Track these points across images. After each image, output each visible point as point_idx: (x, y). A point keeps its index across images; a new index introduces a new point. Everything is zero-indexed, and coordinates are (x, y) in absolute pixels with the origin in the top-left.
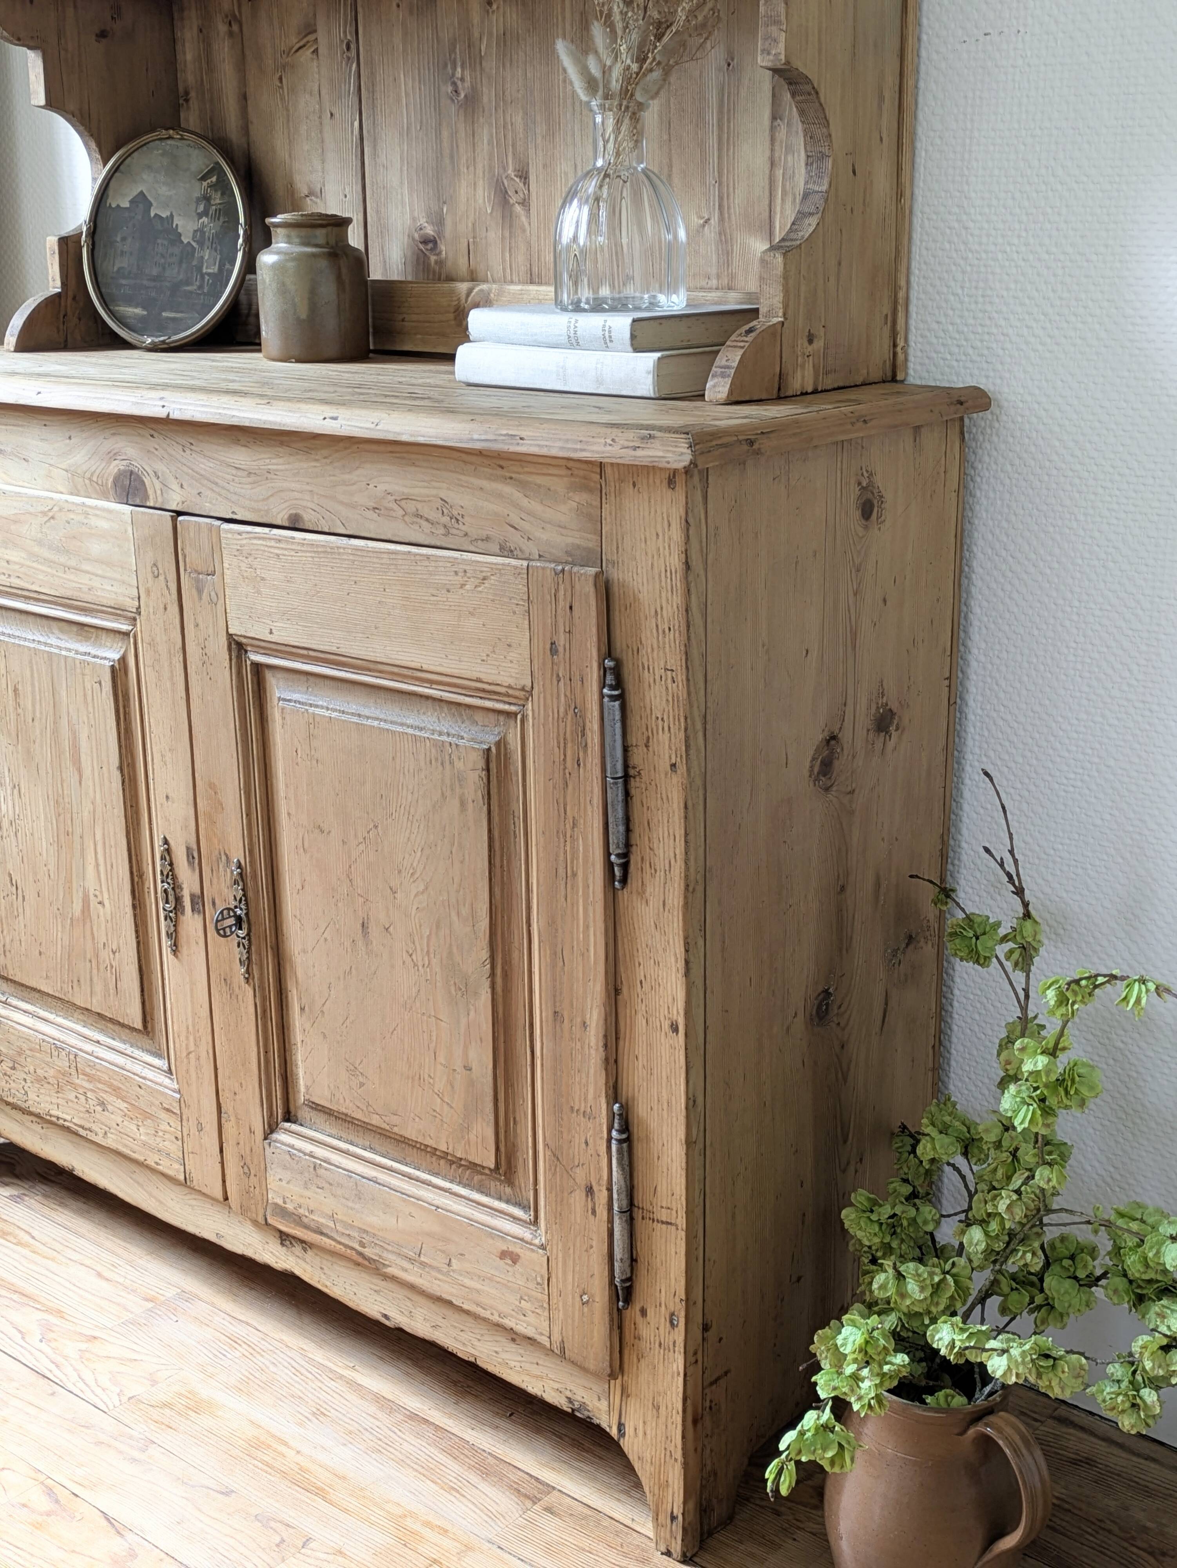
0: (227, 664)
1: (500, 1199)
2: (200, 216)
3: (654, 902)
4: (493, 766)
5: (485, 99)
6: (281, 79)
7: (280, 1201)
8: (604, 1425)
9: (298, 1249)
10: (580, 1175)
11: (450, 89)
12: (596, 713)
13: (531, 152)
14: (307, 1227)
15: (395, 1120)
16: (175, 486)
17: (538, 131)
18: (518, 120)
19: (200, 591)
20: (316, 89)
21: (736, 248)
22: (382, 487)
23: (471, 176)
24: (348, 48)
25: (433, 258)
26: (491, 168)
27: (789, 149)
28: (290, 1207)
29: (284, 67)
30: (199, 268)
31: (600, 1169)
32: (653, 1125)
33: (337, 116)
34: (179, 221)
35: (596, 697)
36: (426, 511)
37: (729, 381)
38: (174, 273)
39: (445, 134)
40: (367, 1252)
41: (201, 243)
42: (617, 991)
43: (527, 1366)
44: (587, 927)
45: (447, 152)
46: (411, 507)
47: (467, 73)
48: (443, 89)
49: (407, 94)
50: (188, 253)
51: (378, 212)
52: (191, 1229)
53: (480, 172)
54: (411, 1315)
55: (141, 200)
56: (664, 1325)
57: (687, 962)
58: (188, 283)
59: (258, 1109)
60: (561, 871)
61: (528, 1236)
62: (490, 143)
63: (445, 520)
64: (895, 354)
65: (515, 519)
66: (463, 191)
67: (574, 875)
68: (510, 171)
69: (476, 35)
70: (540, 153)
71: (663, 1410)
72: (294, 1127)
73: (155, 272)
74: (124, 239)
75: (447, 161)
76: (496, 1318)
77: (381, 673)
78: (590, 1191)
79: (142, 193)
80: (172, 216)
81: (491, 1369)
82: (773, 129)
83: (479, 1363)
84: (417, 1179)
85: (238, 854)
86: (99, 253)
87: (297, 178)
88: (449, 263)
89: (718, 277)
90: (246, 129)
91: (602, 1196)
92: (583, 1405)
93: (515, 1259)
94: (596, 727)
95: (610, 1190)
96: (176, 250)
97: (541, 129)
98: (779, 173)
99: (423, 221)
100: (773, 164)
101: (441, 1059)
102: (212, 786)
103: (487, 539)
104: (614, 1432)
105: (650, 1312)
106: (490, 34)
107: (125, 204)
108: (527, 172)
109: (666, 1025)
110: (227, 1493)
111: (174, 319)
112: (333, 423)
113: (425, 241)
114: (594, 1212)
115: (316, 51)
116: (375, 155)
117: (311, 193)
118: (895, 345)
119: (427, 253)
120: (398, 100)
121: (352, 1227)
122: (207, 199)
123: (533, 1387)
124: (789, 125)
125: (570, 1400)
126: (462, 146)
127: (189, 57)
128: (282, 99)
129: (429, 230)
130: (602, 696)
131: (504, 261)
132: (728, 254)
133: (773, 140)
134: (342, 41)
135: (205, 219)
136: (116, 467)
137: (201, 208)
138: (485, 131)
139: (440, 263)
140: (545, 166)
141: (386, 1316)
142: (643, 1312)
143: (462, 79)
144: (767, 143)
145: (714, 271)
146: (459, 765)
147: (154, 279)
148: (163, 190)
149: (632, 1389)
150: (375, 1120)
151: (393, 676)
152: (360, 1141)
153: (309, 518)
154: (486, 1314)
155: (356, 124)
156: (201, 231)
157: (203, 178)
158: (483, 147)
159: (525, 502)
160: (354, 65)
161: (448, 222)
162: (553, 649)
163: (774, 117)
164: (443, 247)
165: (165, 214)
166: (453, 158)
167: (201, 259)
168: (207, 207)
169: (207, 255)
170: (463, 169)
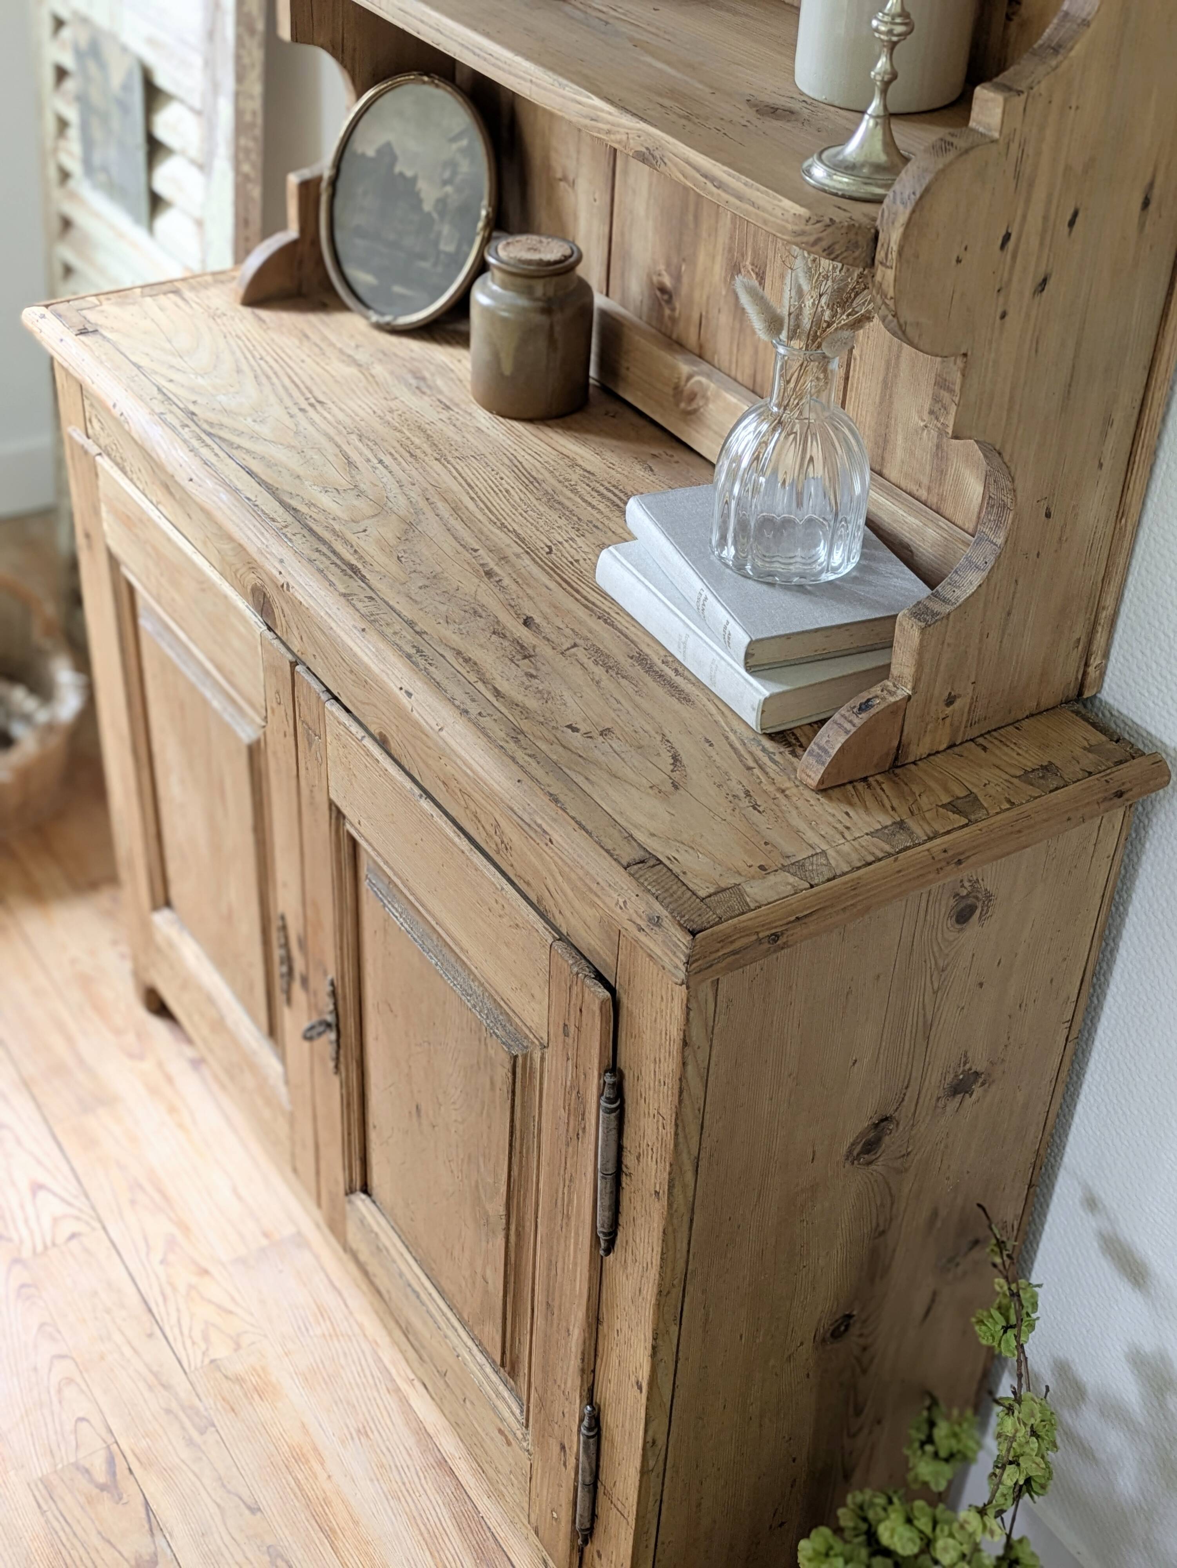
0: (328, 817)
1: (502, 1383)
2: (445, 183)
3: (633, 1281)
4: (519, 1070)
10: (557, 1431)
12: (595, 1110)
13: (771, 254)
16: (297, 634)
19: (310, 744)
21: (951, 471)
23: (711, 247)
25: (667, 312)
26: (731, 250)
30: (436, 243)
31: (572, 1439)
32: (618, 1439)
34: (422, 185)
35: (594, 1098)
36: (482, 818)
37: (824, 768)
38: (410, 244)
41: (442, 213)
42: (598, 1321)
44: (575, 1263)
46: (471, 806)
50: (426, 224)
51: (622, 234)
53: (720, 247)
55: (387, 153)
57: (654, 1348)
58: (423, 257)
59: (342, 1167)
60: (560, 1204)
61: (519, 1433)
63: (498, 840)
64: (1085, 674)
65: (552, 884)
66: (702, 258)
67: (569, 1217)
72: (368, 1201)
73: (392, 237)
74: (364, 193)
75: (690, 217)
78: (563, 1448)
79: (388, 145)
80: (416, 177)
85: (332, 974)
86: (339, 202)
87: (553, 156)
88: (682, 324)
89: (929, 490)
91: (571, 1459)
93: (508, 1442)
95: (577, 1462)
99: (662, 267)
101: (467, 1255)
102: (315, 906)
103: (529, 884)
105: (604, 1559)
107: (371, 153)
108: (764, 273)
109: (633, 1379)
110: (254, 1509)
111: (403, 297)
112: (407, 700)
113: (663, 290)
114: (564, 1466)
118: (1087, 665)
119: (663, 303)
122: (454, 164)
129: (667, 281)
130: (599, 1101)
131: (731, 353)
132: (942, 473)
135: (449, 189)
136: (253, 579)
137: (447, 174)
139: (674, 320)
142: (599, 1555)
145: (925, 481)
148: (412, 144)
153: (395, 747)
154: (487, 1461)
156: (444, 200)
157: (454, 139)
159: (560, 878)
161: (685, 280)
162: (566, 1030)
164: (677, 305)
165: (409, 173)
166: (696, 218)
167: (439, 234)
168: (454, 173)
169: (446, 229)
170: (704, 234)
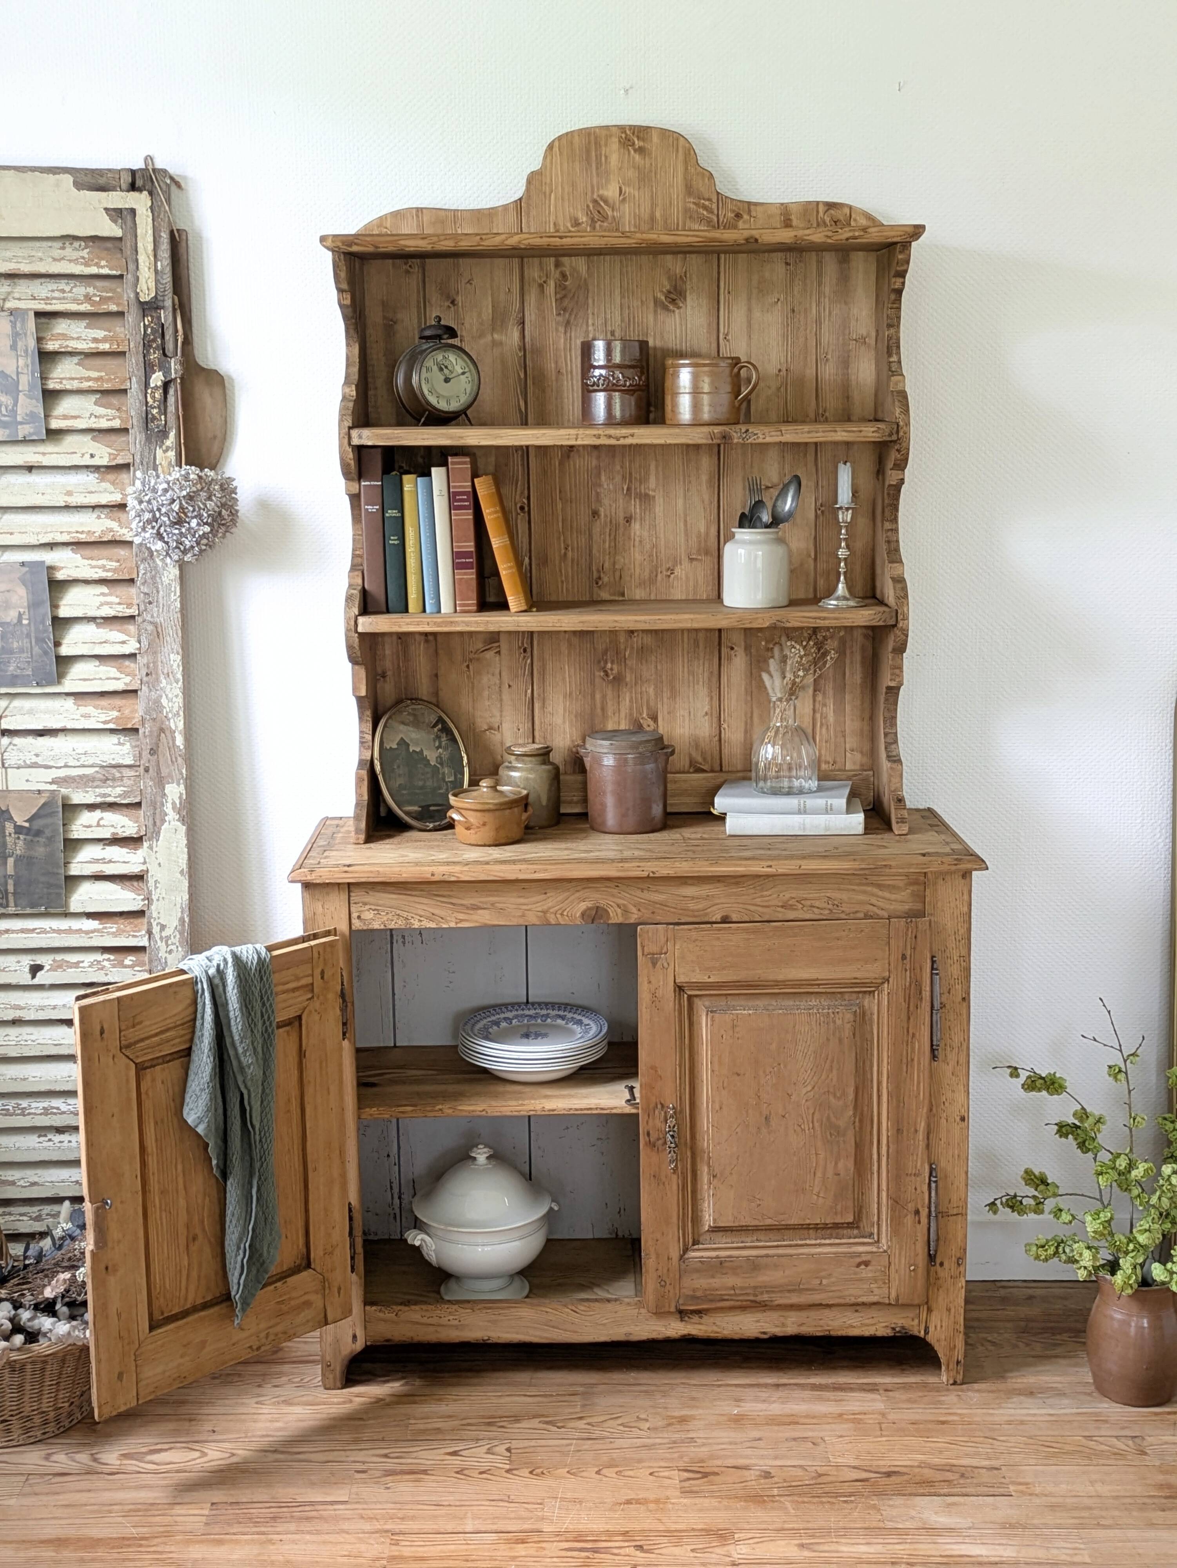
0: (672, 999)
1: (850, 1238)
2: (438, 748)
3: (952, 1063)
5: (628, 679)
6: (468, 667)
7: (691, 1293)
8: (916, 1333)
9: (696, 1318)
10: (911, 1207)
11: (602, 674)
12: (928, 982)
13: (659, 706)
14: (711, 1301)
15: (782, 1217)
16: (634, 910)
17: (665, 695)
18: (651, 691)
19: (655, 964)
20: (497, 671)
22: (788, 896)
23: (616, 719)
24: (525, 651)
26: (631, 714)
27: (825, 705)
28: (699, 1294)
29: (471, 660)
30: (444, 779)
31: (923, 1200)
33: (514, 687)
34: (426, 753)
35: (929, 975)
36: (817, 904)
38: (429, 783)
39: (598, 696)
40: (759, 1298)
41: (441, 764)
43: (867, 1321)
44: (919, 1083)
45: (598, 705)
46: (808, 903)
47: (615, 667)
48: (597, 673)
49: (570, 676)
50: (435, 770)
52: (602, 1339)
53: (623, 715)
54: (783, 1325)
55: (403, 743)
56: (954, 1266)
58: (440, 788)
59: (676, 1244)
60: (904, 1060)
61: (875, 1250)
62: (631, 701)
63: (830, 906)
65: (874, 900)
67: (912, 1060)
68: (645, 715)
69: (622, 647)
70: (665, 706)
71: (953, 1311)
72: (701, 1246)
73: (421, 783)
74: (399, 767)
75: (599, 711)
76: (853, 1300)
77: (786, 986)
78: (917, 1212)
79: (402, 738)
80: (422, 750)
81: (840, 1333)
82: (814, 696)
83: (833, 1333)
84: (797, 1245)
87: (478, 720)
90: (436, 694)
91: (924, 1213)
92: (903, 1328)
93: (866, 1264)
94: (928, 989)
95: (929, 1208)
96: (428, 770)
97: (666, 694)
98: (818, 716)
99: (579, 742)
100: (814, 711)
101: (819, 1174)
102: (654, 1068)
103: (856, 912)
104: (922, 1334)
105: (946, 1264)
106: (632, 648)
107: (395, 746)
108: (656, 716)
109: (958, 1119)
112: (769, 869)
114: (919, 1222)
115: (499, 652)
116: (543, 706)
117: (491, 728)
120: (564, 679)
121: (746, 1288)
122: (438, 737)
123: (867, 1332)
124: (824, 694)
125: (893, 1329)
126: (610, 703)
127: (388, 652)
128: (469, 677)
130: (932, 974)
133: (814, 701)
134: (520, 648)
135: (440, 750)
136: (583, 906)
137: (437, 744)
138: (628, 694)
140: (669, 713)
141: (764, 1333)
142: (942, 1264)
143: (612, 669)
144: (811, 701)
146: (839, 1022)
147: (422, 788)
148: (414, 735)
149: (934, 1306)
150: (769, 1222)
151: (793, 986)
152: (749, 1239)
153: (734, 917)
154: (847, 1301)
155: (529, 691)
156: (440, 757)
157: (434, 726)
158: (626, 703)
159: (880, 893)
160: (529, 661)
162: (904, 957)
163: (815, 691)
165: (418, 750)
166: (603, 709)
167: (444, 773)
168: (440, 743)
169: (446, 770)
170: (610, 713)
